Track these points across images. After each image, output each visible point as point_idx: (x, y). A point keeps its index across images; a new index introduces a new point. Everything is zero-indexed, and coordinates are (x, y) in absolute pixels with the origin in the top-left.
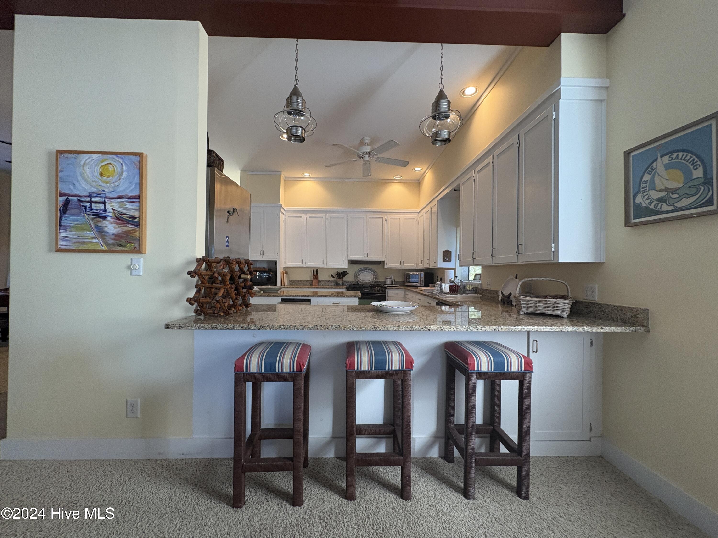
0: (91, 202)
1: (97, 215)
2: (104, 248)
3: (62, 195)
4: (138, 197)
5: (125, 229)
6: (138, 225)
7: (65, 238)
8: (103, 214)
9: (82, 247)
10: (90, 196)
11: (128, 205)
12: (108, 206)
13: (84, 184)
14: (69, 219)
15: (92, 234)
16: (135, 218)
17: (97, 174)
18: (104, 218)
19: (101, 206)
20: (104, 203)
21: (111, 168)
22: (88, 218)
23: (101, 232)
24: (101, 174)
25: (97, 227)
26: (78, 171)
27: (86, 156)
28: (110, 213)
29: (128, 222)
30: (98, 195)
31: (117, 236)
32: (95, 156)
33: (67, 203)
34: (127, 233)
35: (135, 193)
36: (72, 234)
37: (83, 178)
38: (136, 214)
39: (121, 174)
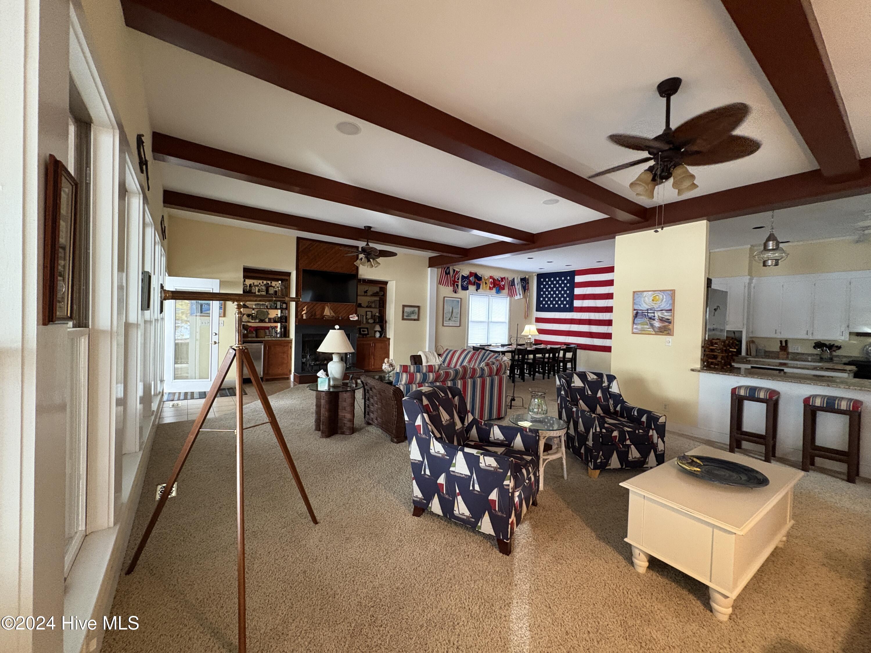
0: (648, 313)
1: (650, 318)
2: (653, 333)
3: (635, 310)
4: (671, 310)
5: (664, 325)
6: (670, 323)
7: (636, 328)
8: (653, 318)
9: (643, 332)
10: (648, 310)
11: (666, 314)
12: (656, 314)
13: (645, 305)
14: (638, 320)
15: (648, 327)
17: (651, 300)
18: (654, 320)
19: (653, 315)
20: (654, 313)
21: (657, 297)
22: (646, 320)
23: (652, 326)
24: (653, 300)
25: (650, 324)
26: (642, 299)
27: (645, 293)
28: (656, 318)
29: (666, 321)
30: (651, 310)
31: (660, 328)
32: (650, 293)
33: (637, 313)
34: (664, 326)
35: (670, 308)
36: (639, 327)
37: (645, 302)
38: (670, 318)
39: (663, 300)
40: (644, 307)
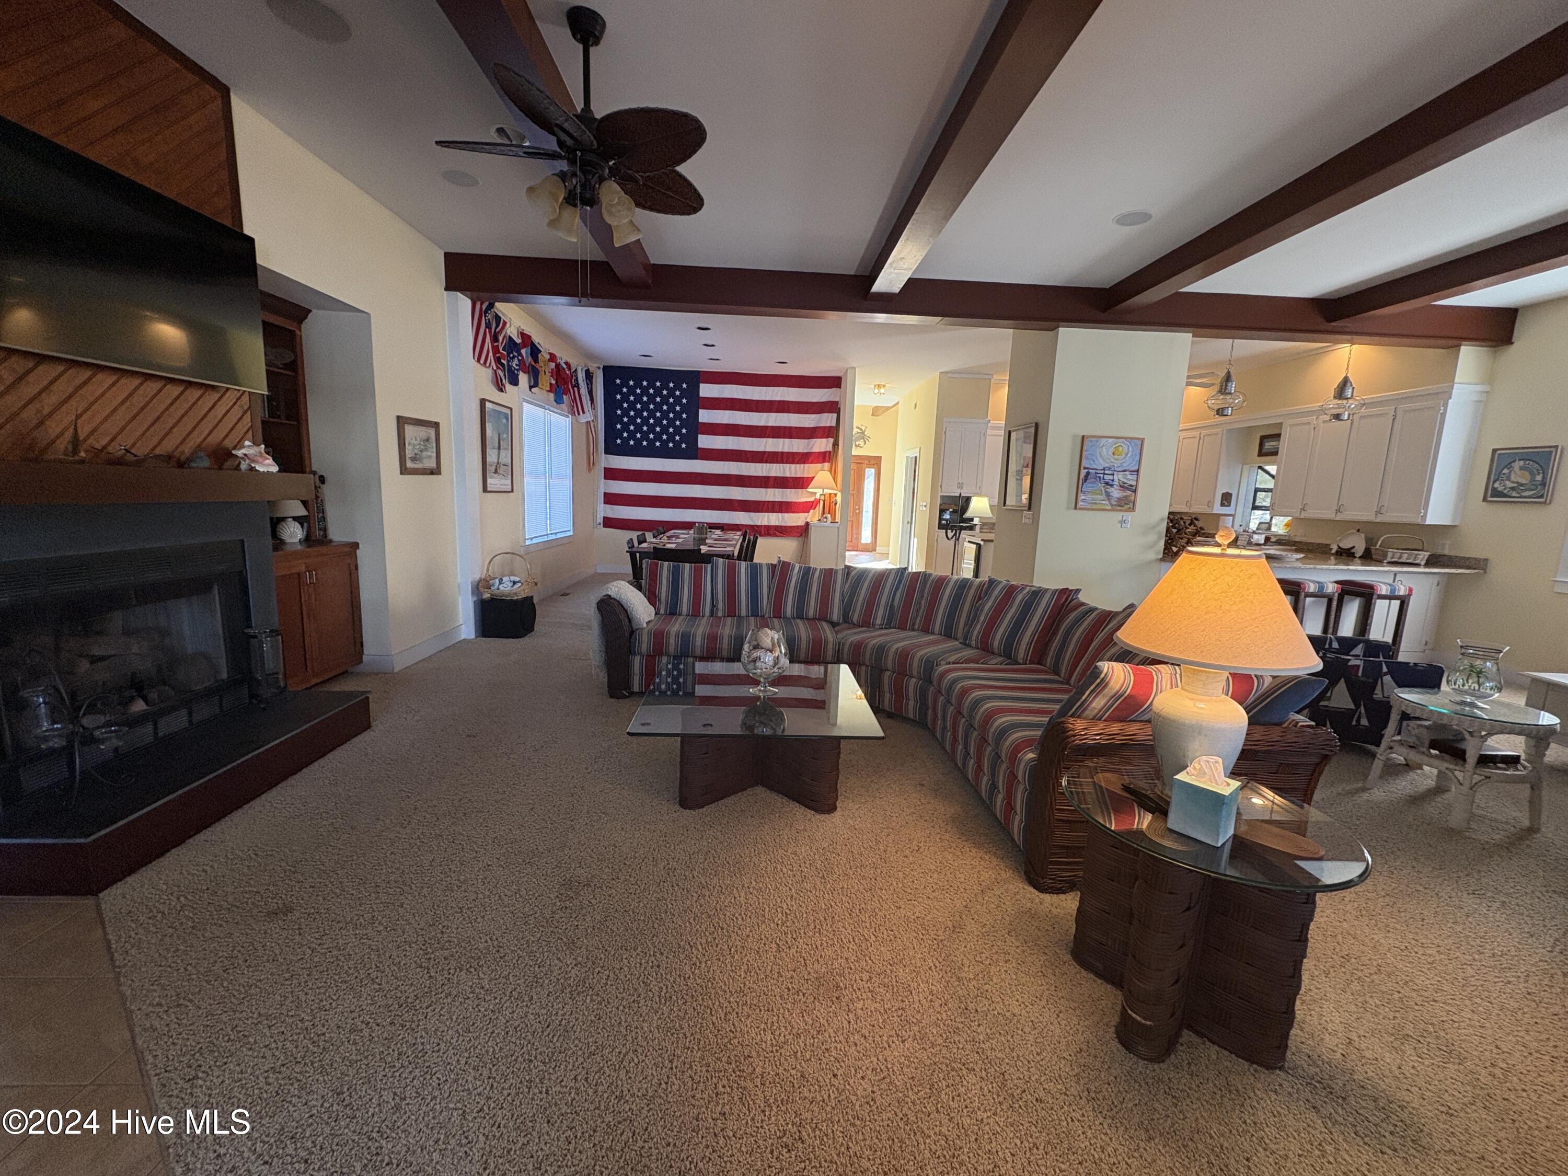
0: (1104, 474)
1: (1107, 483)
2: (1109, 508)
3: (1085, 468)
4: (1138, 471)
5: (1125, 494)
6: (1135, 491)
7: (1083, 500)
8: (1111, 483)
9: (1094, 507)
10: (1104, 469)
11: (1129, 477)
12: (1116, 477)
13: (1101, 461)
14: (1087, 487)
15: (1102, 498)
16: (1131, 486)
17: (1110, 453)
18: (1112, 486)
19: (1111, 477)
20: (1113, 475)
21: (1121, 449)
22: (1101, 486)
23: (1108, 495)
24: (1114, 454)
25: (1106, 492)
26: (1096, 450)
27: (1104, 440)
28: (1116, 483)
29: (1128, 489)
30: (1109, 469)
31: (1119, 499)
32: (1111, 440)
33: (1088, 474)
34: (1126, 497)
35: (1136, 468)
36: (1089, 497)
37: (1101, 456)
38: (1134, 483)
39: (1127, 454)
40: (1100, 464)
